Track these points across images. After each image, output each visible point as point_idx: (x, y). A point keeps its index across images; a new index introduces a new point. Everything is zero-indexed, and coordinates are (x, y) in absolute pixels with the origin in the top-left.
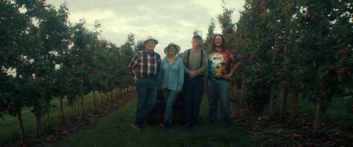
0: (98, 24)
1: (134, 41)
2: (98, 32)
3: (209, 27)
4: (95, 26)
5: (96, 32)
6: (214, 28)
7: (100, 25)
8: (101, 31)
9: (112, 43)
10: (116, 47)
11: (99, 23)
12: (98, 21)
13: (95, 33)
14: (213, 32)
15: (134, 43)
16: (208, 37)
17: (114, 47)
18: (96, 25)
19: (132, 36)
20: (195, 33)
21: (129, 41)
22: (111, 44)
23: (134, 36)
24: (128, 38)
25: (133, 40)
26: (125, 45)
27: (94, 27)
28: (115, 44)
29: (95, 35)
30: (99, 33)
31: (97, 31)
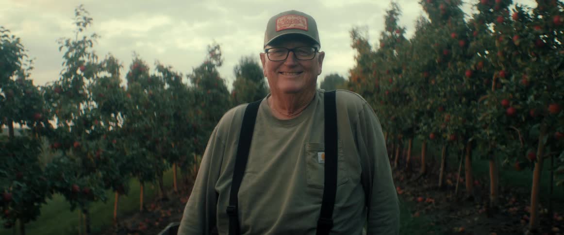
0: (85, 18)
1: (222, 57)
2: (87, 39)
3: (386, 14)
4: (78, 24)
5: (80, 38)
6: (397, 14)
7: (91, 19)
8: (94, 35)
9: (162, 67)
10: (174, 73)
11: (86, 15)
12: (83, 10)
13: (80, 42)
14: (396, 24)
15: (222, 61)
16: (382, 38)
17: (169, 73)
18: (79, 21)
19: (218, 47)
20: (354, 34)
21: (210, 58)
22: (160, 68)
23: (221, 47)
24: (208, 53)
25: (220, 54)
26: (202, 67)
27: (75, 27)
28: (170, 67)
29: (80, 48)
30: (90, 41)
31: (85, 38)
